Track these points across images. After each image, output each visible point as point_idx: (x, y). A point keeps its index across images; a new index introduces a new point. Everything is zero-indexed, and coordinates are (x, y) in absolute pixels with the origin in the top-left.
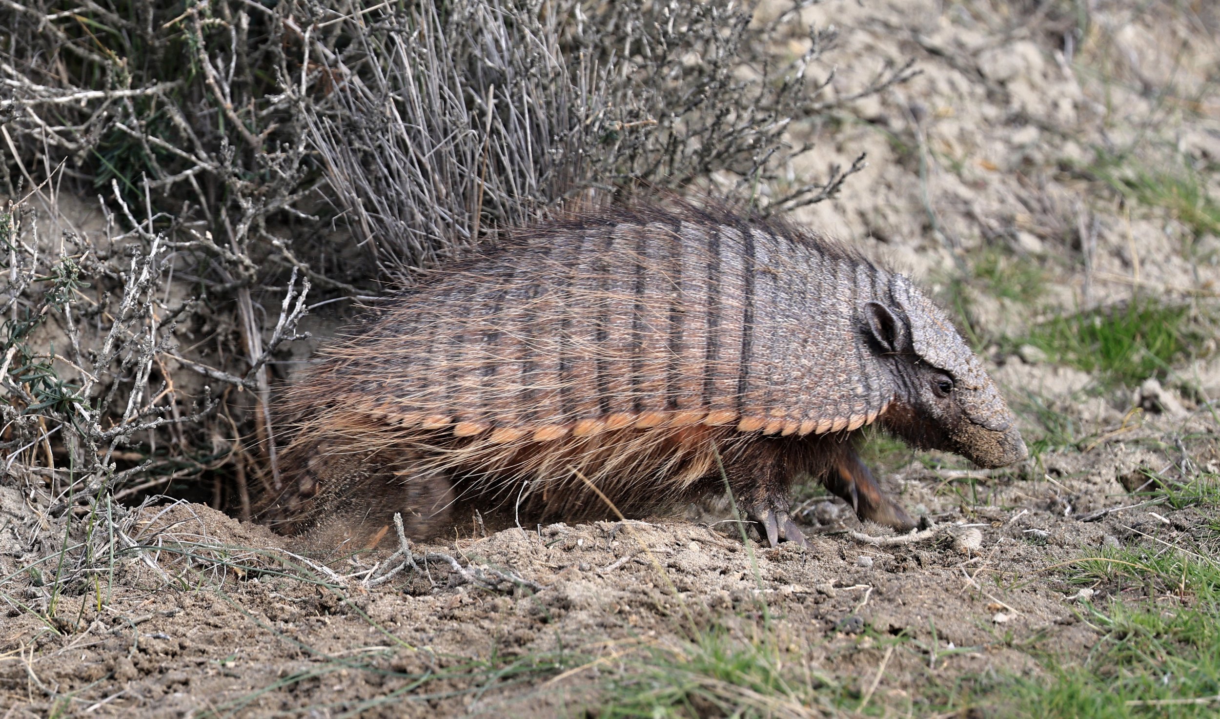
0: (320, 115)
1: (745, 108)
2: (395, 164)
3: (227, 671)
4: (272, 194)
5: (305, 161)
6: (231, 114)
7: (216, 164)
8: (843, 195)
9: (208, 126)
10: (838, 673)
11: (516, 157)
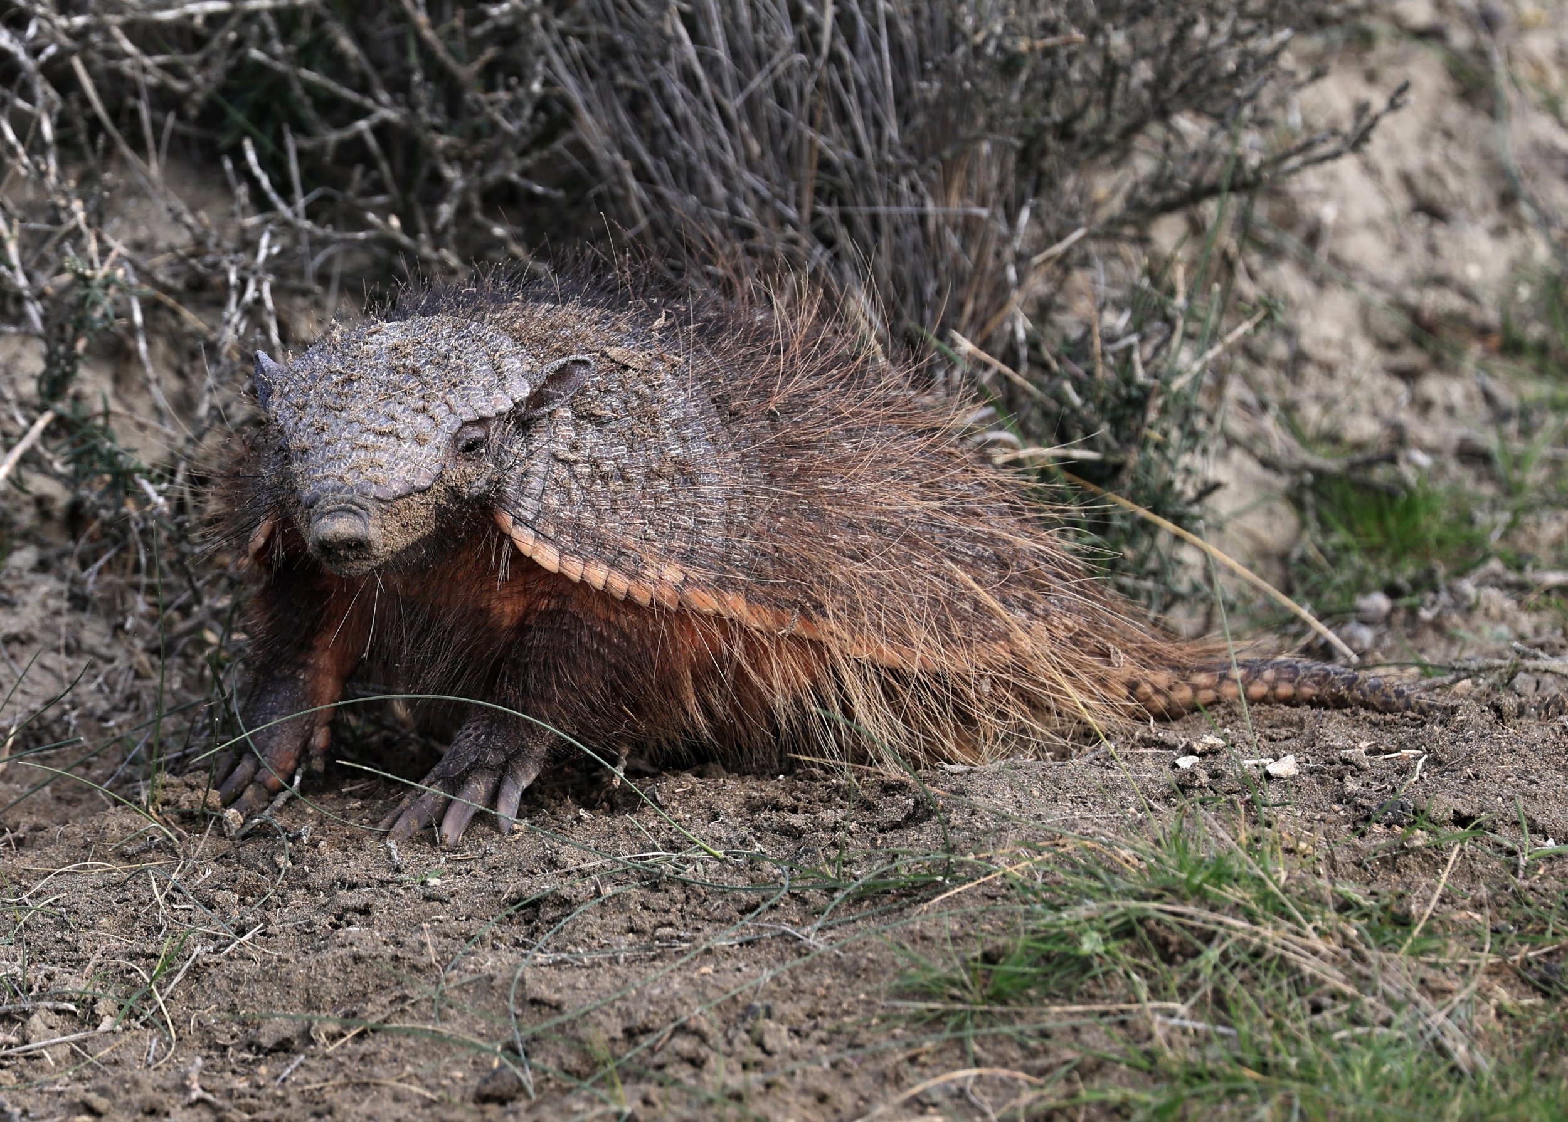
0: (563, 34)
1: (1222, 15)
2: (681, 107)
3: (429, 891)
4: (491, 157)
5: (542, 105)
6: (428, 34)
7: (404, 111)
8: (1377, 147)
9: (390, 53)
10: (1374, 887)
11: (868, 95)
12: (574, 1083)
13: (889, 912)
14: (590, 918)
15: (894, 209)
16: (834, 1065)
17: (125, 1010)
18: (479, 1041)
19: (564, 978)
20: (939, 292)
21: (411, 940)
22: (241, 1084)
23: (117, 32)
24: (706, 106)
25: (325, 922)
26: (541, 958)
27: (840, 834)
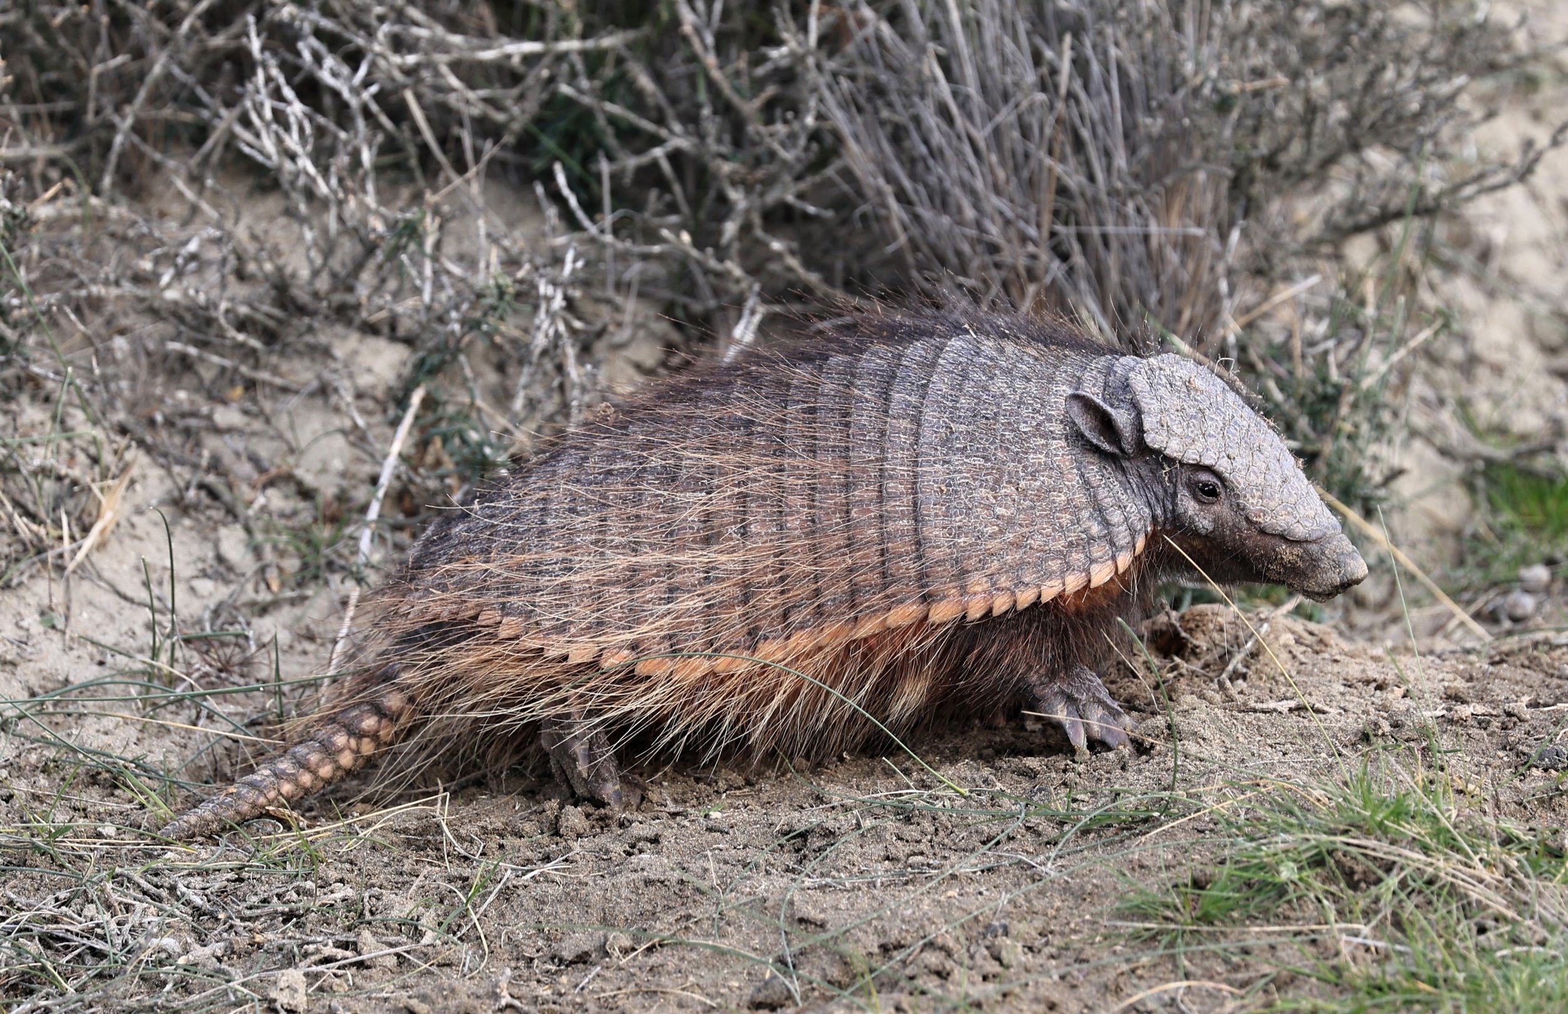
0: (835, 75)
1: (1406, 61)
2: (937, 139)
3: (711, 824)
4: (770, 182)
5: (815, 136)
6: (716, 74)
7: (695, 140)
8: (1541, 177)
9: (684, 89)
10: (1532, 824)
11: (1100, 130)
12: (836, 991)
13: (1112, 843)
14: (852, 848)
15: (1122, 230)
16: (1062, 978)
17: (444, 927)
18: (753, 955)
19: (829, 900)
20: (1160, 302)
21: (696, 866)
22: (545, 992)
23: (444, 69)
24: (959, 138)
25: (620, 850)
26: (808, 882)
27: (1071, 775)
